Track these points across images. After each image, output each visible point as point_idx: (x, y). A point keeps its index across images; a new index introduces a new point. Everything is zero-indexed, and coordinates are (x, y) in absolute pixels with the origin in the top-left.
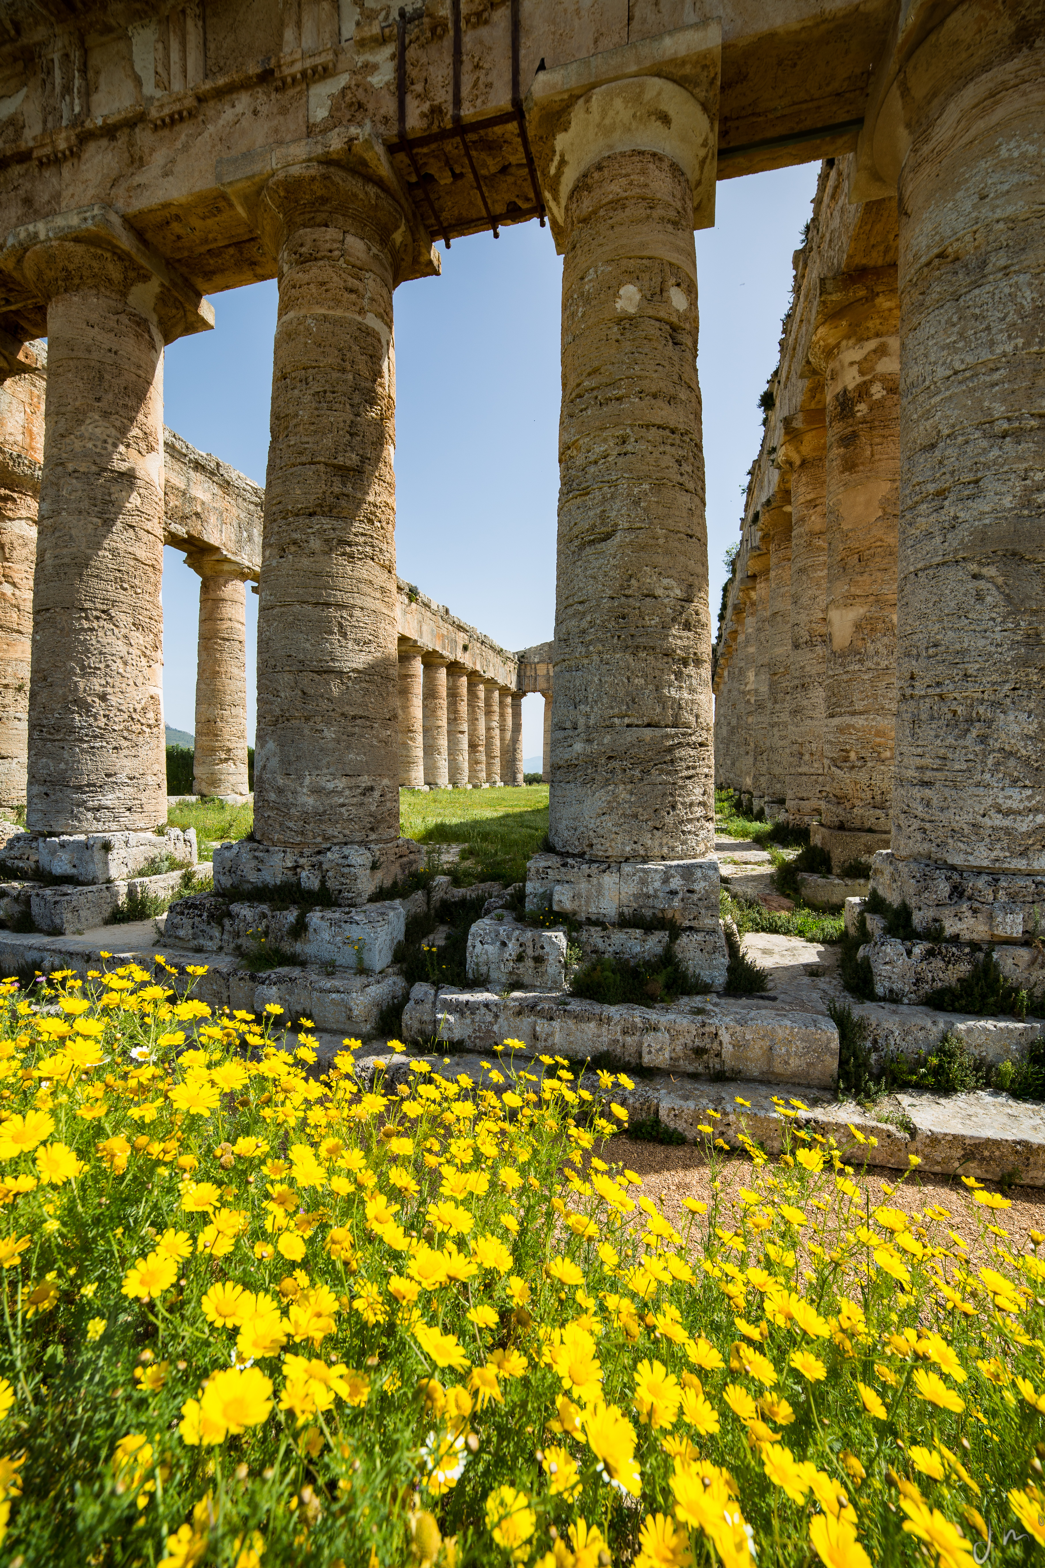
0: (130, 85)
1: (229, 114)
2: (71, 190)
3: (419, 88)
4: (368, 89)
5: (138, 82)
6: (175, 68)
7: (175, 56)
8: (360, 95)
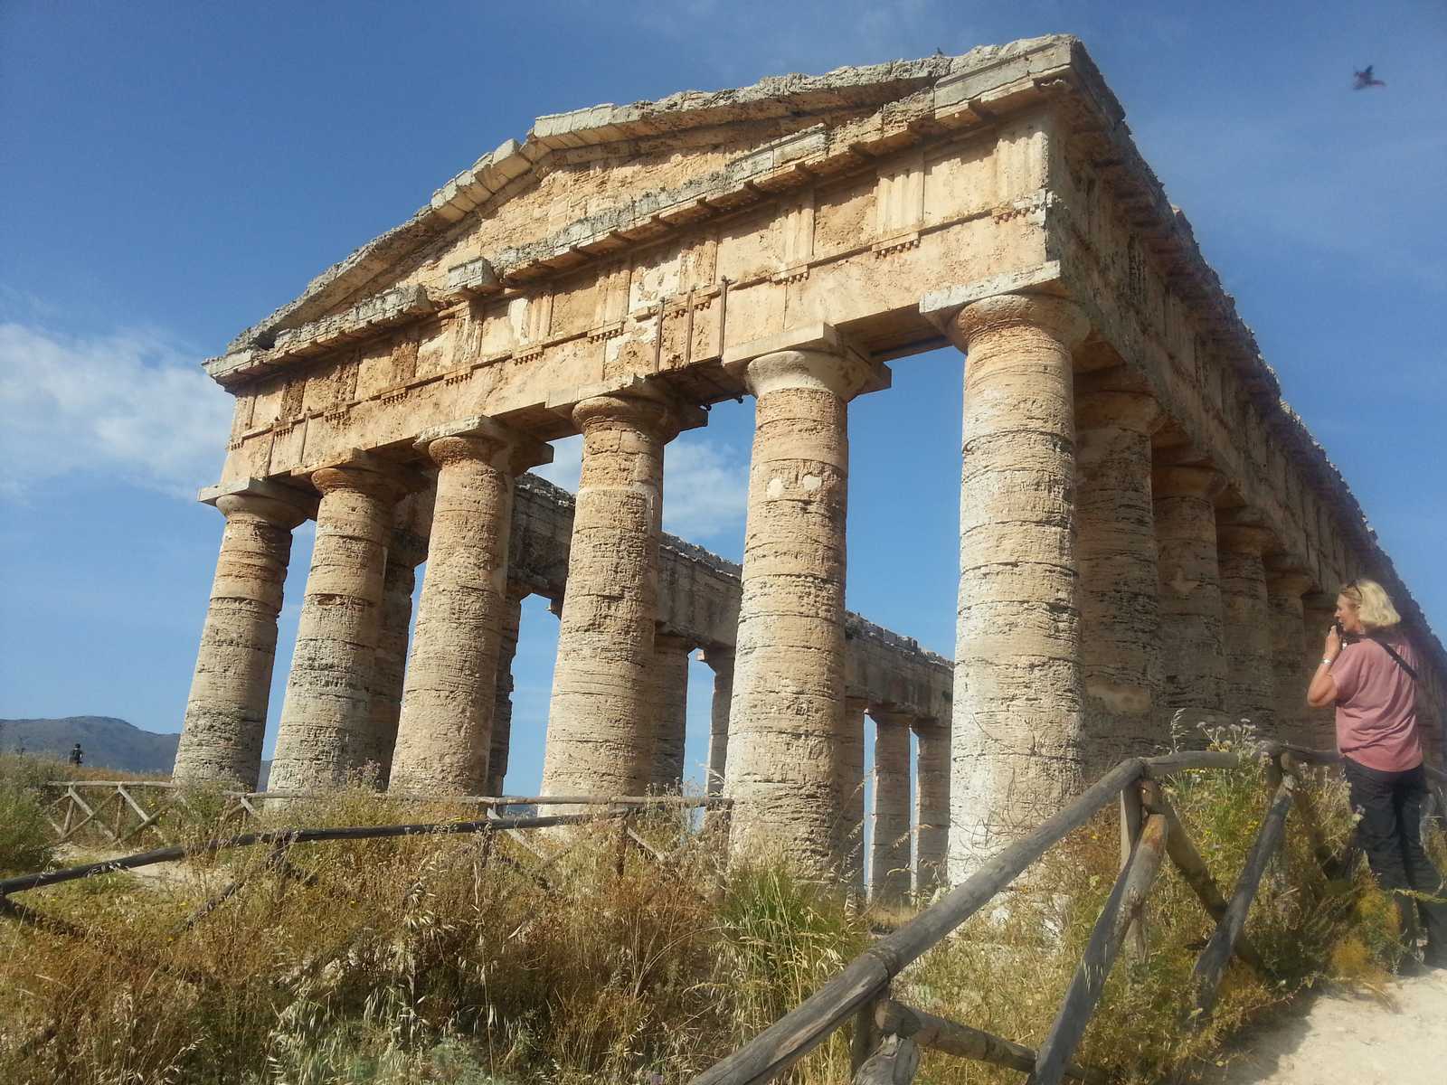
0: (506, 332)
1: (560, 357)
2: (463, 399)
3: (667, 344)
4: (640, 344)
5: (512, 330)
6: (533, 326)
7: (534, 318)
8: (635, 348)
